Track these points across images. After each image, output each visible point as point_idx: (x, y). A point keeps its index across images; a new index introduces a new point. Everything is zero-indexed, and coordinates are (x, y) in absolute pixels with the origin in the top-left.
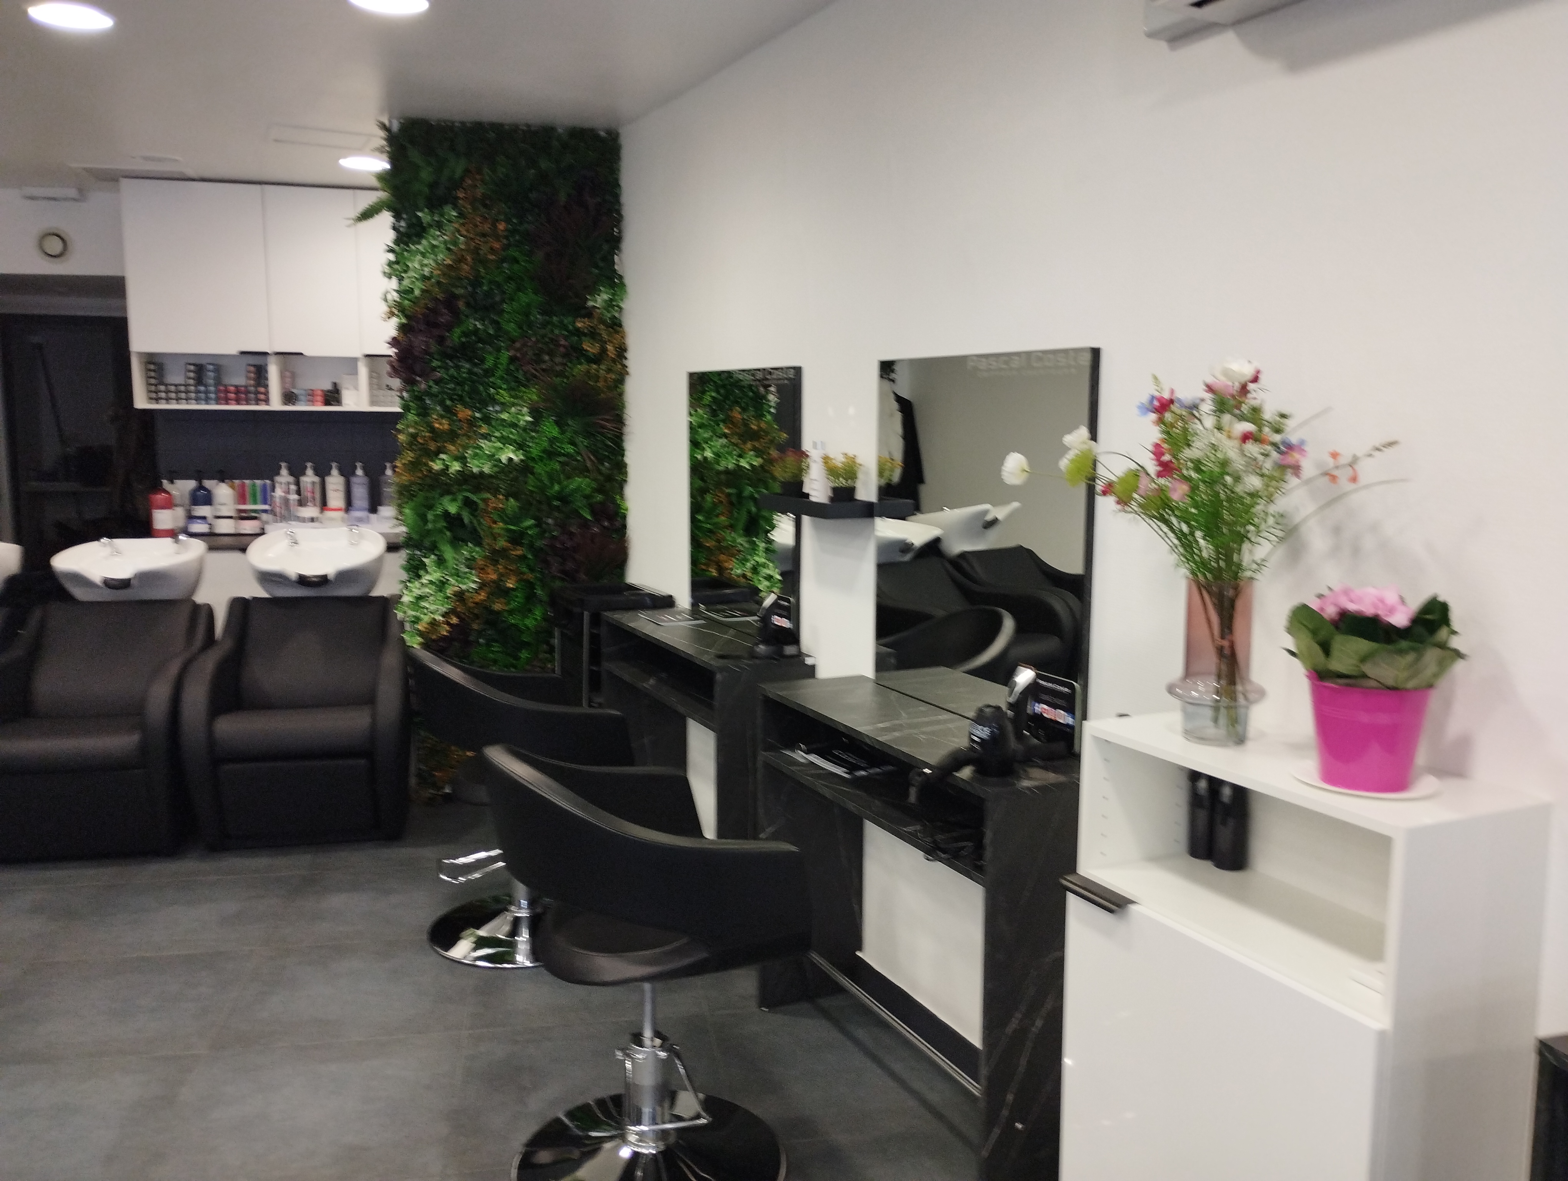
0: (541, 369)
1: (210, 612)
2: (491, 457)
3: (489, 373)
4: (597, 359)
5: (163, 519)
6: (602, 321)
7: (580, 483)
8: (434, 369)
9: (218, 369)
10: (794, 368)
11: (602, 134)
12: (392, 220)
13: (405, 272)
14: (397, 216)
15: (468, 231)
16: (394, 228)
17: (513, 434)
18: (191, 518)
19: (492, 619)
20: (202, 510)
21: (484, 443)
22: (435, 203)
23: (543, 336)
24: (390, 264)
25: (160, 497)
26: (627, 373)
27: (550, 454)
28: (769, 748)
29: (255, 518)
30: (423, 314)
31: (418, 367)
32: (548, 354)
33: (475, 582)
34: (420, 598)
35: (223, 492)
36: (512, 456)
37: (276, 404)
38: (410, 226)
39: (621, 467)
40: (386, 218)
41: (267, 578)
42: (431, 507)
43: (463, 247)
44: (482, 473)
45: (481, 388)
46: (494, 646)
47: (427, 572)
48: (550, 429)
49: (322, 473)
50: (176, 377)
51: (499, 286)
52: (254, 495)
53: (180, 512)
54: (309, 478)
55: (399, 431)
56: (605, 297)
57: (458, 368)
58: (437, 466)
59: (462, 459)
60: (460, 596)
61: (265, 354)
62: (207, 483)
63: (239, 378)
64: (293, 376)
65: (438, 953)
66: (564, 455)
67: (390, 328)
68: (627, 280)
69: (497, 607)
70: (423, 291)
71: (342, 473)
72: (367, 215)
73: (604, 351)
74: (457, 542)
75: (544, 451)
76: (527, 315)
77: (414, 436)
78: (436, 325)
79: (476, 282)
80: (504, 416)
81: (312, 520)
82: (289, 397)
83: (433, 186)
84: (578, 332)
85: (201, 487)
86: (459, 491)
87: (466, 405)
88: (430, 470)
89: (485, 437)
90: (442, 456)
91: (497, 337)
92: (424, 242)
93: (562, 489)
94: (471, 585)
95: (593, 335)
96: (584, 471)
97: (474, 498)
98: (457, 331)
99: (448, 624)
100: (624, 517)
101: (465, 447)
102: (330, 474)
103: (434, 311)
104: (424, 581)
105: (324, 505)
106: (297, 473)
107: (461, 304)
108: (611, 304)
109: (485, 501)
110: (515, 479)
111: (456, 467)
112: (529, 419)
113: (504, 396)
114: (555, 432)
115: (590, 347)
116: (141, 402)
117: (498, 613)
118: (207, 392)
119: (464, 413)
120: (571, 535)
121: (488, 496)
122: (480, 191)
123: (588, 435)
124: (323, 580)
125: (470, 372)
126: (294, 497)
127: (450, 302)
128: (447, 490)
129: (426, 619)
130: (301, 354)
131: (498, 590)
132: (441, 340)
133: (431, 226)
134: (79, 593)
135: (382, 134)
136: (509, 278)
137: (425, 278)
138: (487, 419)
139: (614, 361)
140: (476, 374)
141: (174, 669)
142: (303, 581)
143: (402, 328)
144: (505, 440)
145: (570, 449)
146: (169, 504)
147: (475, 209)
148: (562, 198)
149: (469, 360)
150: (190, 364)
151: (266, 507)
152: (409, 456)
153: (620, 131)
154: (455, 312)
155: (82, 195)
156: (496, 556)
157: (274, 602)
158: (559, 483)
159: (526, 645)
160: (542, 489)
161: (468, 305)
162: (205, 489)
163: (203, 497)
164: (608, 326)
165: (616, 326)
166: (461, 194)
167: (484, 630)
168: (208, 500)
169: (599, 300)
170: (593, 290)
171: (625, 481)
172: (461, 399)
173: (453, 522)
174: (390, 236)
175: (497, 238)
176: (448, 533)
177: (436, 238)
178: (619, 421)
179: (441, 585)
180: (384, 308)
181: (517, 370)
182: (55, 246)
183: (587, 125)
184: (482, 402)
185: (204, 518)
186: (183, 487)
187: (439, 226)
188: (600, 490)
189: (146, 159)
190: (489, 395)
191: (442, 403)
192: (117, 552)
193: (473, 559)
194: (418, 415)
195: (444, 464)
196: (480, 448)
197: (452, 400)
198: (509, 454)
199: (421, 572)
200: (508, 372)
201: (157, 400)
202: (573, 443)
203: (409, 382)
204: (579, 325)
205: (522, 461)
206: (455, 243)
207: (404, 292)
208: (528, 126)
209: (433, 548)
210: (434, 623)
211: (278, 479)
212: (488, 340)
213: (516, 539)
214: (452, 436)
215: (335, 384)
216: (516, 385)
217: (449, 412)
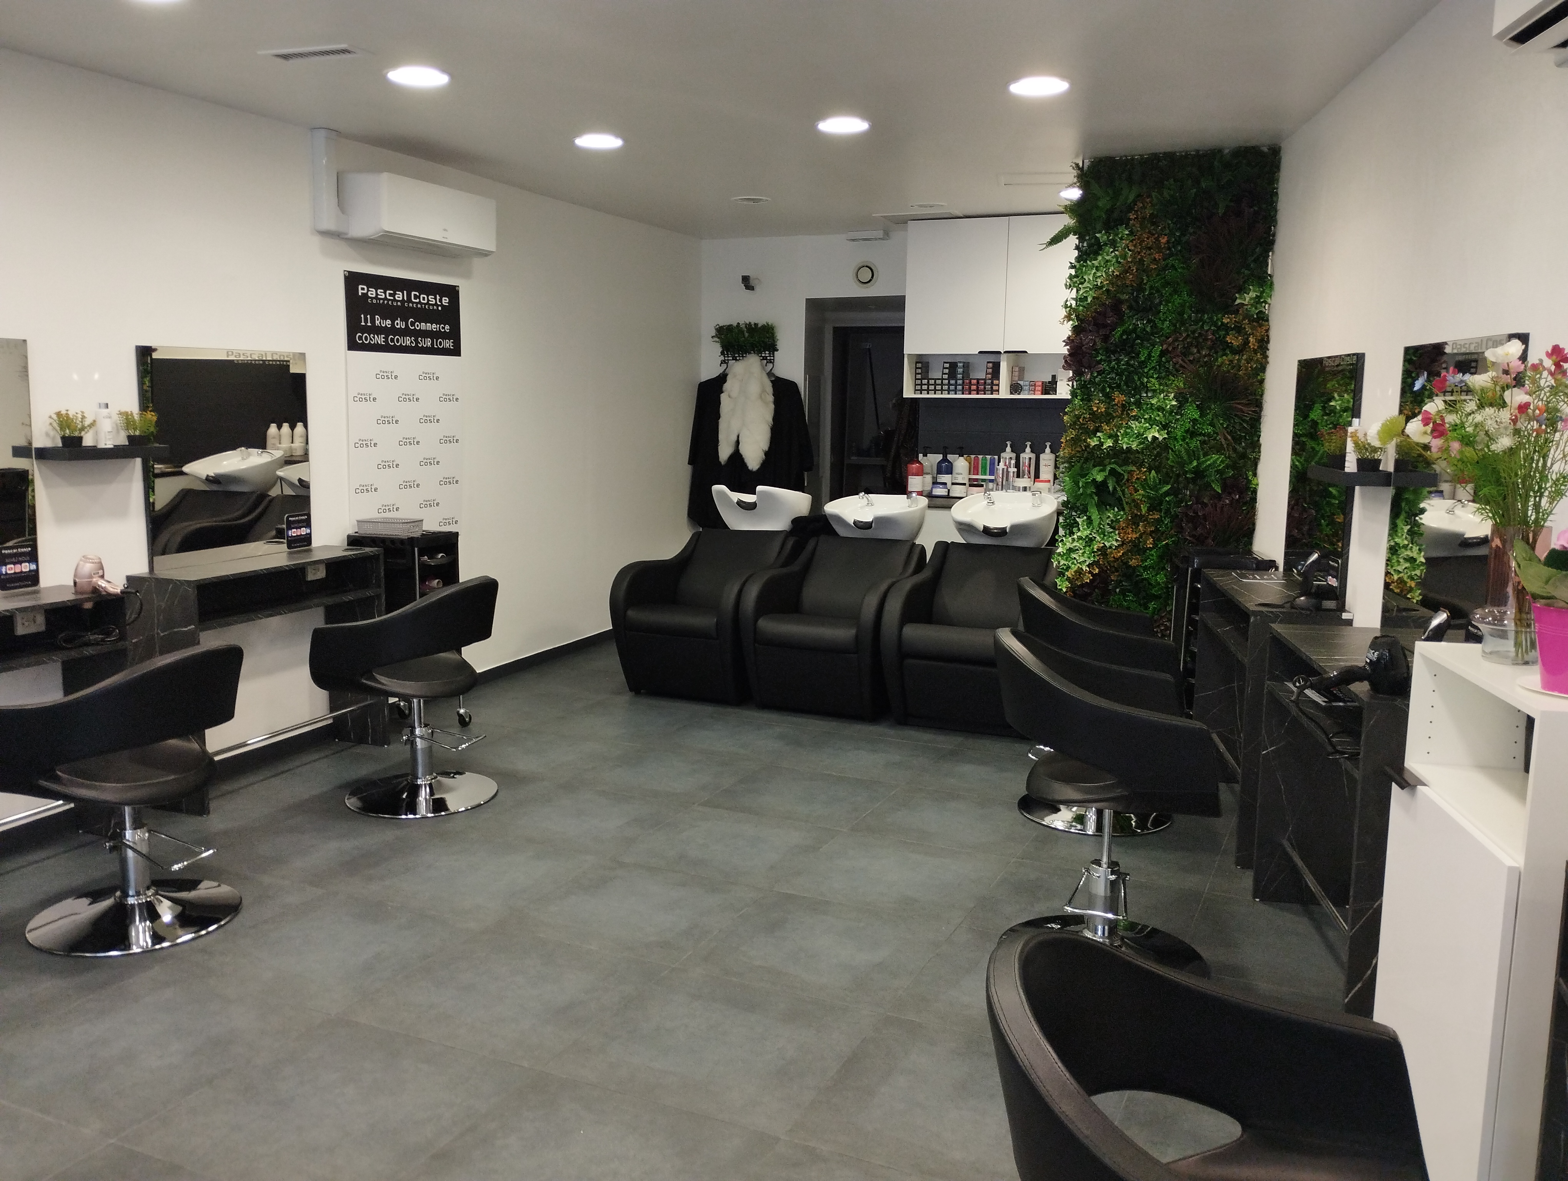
0: (1188, 360)
1: (923, 550)
2: (1139, 435)
3: (1143, 364)
4: (1239, 351)
5: (915, 483)
6: (1247, 316)
7: (1215, 459)
8: (1099, 362)
9: (967, 366)
10: (1357, 355)
11: (1265, 149)
12: (1077, 242)
13: (1082, 283)
14: (1081, 239)
15: (1135, 246)
16: (1077, 248)
17: (1159, 417)
18: (935, 483)
19: (1129, 573)
20: (945, 478)
21: (1134, 424)
22: (1110, 225)
23: (1193, 332)
24: (1071, 277)
25: (915, 466)
26: (1268, 363)
27: (1192, 433)
28: (1274, 678)
29: (982, 486)
30: (1093, 318)
31: (1085, 361)
32: (1196, 347)
33: (1117, 540)
34: (1070, 550)
35: (961, 464)
36: (1157, 435)
37: (1004, 393)
38: (1089, 246)
39: (1256, 446)
40: (1072, 240)
41: (965, 528)
42: (1084, 476)
43: (1129, 260)
44: (1129, 449)
45: (1136, 378)
46: (1128, 596)
47: (1079, 530)
48: (1192, 412)
49: (1038, 451)
50: (936, 373)
51: (1158, 291)
52: (984, 468)
53: (928, 479)
54: (1027, 455)
55: (1066, 413)
56: (1253, 294)
57: (1118, 361)
58: (1093, 442)
59: (1114, 437)
60: (1103, 550)
61: (999, 353)
62: (950, 457)
63: (980, 373)
64: (1022, 370)
65: (1023, 814)
66: (1204, 435)
67: (1066, 330)
68: (1276, 280)
69: (1133, 563)
70: (1094, 298)
71: (1053, 451)
72: (1056, 240)
73: (1246, 343)
74: (1102, 505)
75: (1187, 431)
76: (1181, 314)
77: (1078, 417)
78: (1105, 326)
79: (1140, 288)
80: (1154, 401)
81: (1025, 489)
82: (1015, 388)
83: (1110, 212)
84: (1226, 328)
85: (945, 459)
86: (1110, 463)
87: (1122, 392)
88: (1089, 445)
89: (1136, 418)
90: (1099, 434)
91: (1152, 334)
92: (1100, 258)
93: (1199, 464)
94: (1113, 542)
95: (1239, 329)
96: (1219, 450)
97: (1119, 470)
98: (1120, 330)
99: (1090, 572)
100: (1255, 492)
101: (1119, 427)
102: (1044, 452)
103: (1103, 314)
104: (1075, 537)
105: (1037, 476)
106: (1018, 450)
107: (1124, 308)
108: (1258, 301)
109: (1130, 473)
110: (1159, 455)
111: (1109, 443)
112: (1174, 403)
113: (1154, 383)
114: (1196, 415)
115: (1234, 340)
116: (908, 392)
117: (1134, 568)
118: (956, 385)
119: (1119, 398)
120: (1205, 505)
121: (1134, 468)
122: (1148, 212)
123: (1227, 418)
124: (1002, 532)
125: (1127, 363)
126: (1013, 470)
127: (1116, 306)
128: (1100, 463)
129: (1074, 568)
130: (1026, 352)
131: (1136, 548)
132: (1106, 338)
133: (1106, 244)
134: (842, 532)
135: (1075, 173)
136: (1167, 284)
137: (1097, 288)
138: (1138, 404)
139: (1255, 351)
140: (1132, 366)
141: (883, 587)
142: (987, 531)
143: (1075, 329)
144: (1152, 422)
145: (1210, 430)
146: (920, 473)
147: (1143, 227)
148: (1221, 211)
149: (1127, 354)
150: (947, 363)
151: (992, 477)
152: (1072, 434)
153: (1282, 145)
154: (1120, 315)
155: (887, 235)
156: (1135, 520)
157: (967, 547)
158: (1198, 459)
159: (1156, 597)
160: (1182, 464)
161: (1130, 308)
162: (949, 462)
163: (946, 468)
164: (1252, 320)
165: (1262, 319)
166: (1132, 216)
167: (1121, 581)
168: (949, 470)
169: (1247, 298)
170: (1242, 290)
171: (1259, 459)
172: (1119, 386)
173: (1101, 488)
174: (1073, 255)
175: (1159, 250)
176: (1096, 498)
177: (1109, 254)
178: (1258, 405)
179: (1089, 541)
180: (1063, 312)
181: (1169, 362)
182: (866, 275)
183: (1253, 143)
184: (1135, 389)
185: (945, 484)
186: (932, 460)
187: (1113, 244)
188: (1234, 466)
189: (921, 206)
190: (1142, 383)
191: (1103, 390)
192: (870, 504)
193: (1118, 521)
194: (1082, 400)
195: (1100, 441)
196: (1130, 427)
197: (1110, 387)
198: (1154, 433)
199: (1075, 530)
200: (1159, 363)
201: (921, 391)
202: (1212, 424)
203: (1078, 374)
204: (1225, 321)
205: (1164, 439)
206: (1124, 257)
207: (1080, 300)
208: (1198, 151)
209: (1084, 511)
210: (1079, 572)
211: (1003, 455)
212: (1145, 337)
213: (1155, 505)
214: (1108, 417)
215: (1054, 377)
216: (1165, 374)
217: (1108, 397)
